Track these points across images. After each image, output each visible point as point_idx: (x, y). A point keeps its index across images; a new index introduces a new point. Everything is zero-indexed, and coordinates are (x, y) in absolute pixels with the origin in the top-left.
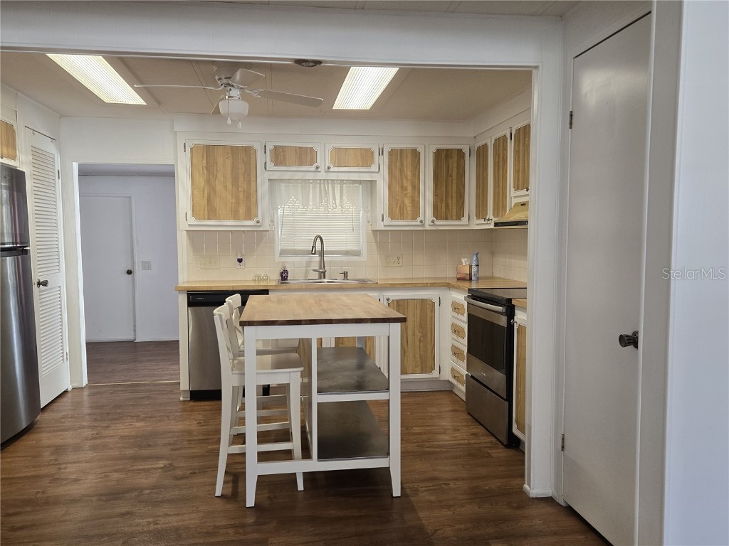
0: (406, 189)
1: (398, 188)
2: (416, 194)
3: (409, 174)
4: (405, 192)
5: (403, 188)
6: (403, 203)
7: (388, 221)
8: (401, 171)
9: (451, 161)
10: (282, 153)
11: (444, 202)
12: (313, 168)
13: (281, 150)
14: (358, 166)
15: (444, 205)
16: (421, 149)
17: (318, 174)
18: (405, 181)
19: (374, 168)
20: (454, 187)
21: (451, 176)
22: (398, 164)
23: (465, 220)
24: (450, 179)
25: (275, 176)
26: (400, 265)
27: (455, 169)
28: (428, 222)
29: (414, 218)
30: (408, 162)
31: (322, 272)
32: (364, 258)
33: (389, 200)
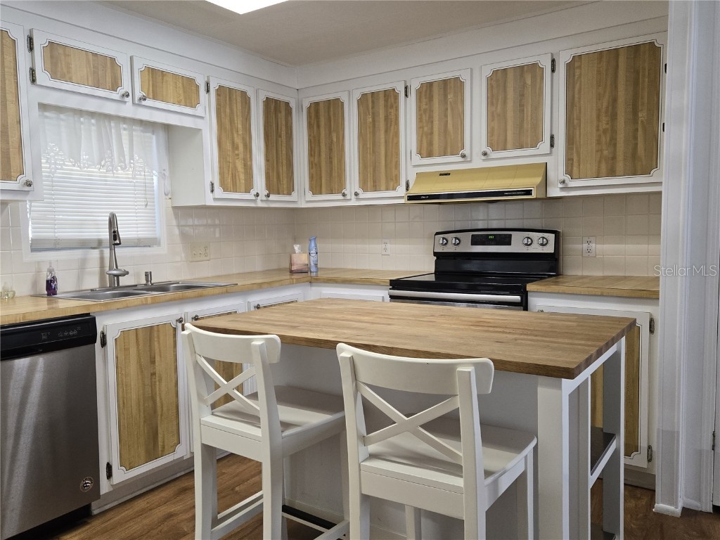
0: (237, 148)
1: (228, 146)
2: (248, 156)
3: (240, 126)
4: (236, 152)
5: (235, 147)
6: (235, 167)
7: (219, 191)
8: (232, 121)
9: (279, 115)
10: (63, 57)
11: (275, 170)
12: (116, 96)
13: (61, 51)
14: (179, 103)
15: (275, 174)
16: (250, 94)
17: (123, 106)
18: (235, 135)
19: (199, 110)
20: (284, 152)
21: (280, 137)
22: (228, 110)
23: (294, 195)
24: (280, 139)
25: (52, 99)
26: (208, 258)
27: (284, 128)
28: (262, 196)
29: (247, 191)
30: (238, 107)
31: (115, 275)
32: (163, 249)
33: (220, 161)
